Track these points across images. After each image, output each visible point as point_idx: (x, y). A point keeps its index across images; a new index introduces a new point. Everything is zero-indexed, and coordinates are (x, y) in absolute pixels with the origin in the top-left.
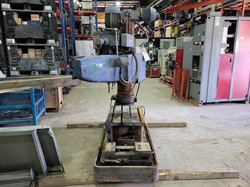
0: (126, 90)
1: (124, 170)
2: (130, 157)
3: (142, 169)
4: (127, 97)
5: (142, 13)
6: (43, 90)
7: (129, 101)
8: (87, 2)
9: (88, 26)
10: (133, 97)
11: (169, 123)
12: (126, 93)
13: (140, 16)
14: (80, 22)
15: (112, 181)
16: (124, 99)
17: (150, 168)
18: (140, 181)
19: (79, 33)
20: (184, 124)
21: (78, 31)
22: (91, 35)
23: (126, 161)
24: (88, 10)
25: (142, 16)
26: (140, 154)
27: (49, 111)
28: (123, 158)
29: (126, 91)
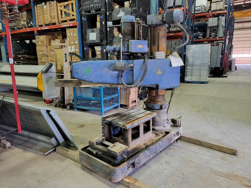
0: (152, 95)
1: (93, 161)
2: (104, 153)
3: (103, 165)
4: (153, 103)
5: (165, 17)
6: (119, 89)
7: (153, 107)
8: (217, 2)
9: (215, 28)
10: (159, 103)
11: (212, 144)
12: (152, 98)
13: (163, 20)
14: (207, 25)
15: (86, 166)
16: (149, 104)
17: (109, 167)
18: (102, 175)
19: (204, 36)
20: (233, 151)
21: (203, 34)
22: (217, 37)
23: (100, 154)
24: (217, 11)
25: (164, 19)
26: (110, 153)
27: (123, 106)
28: (99, 151)
29: (152, 97)
